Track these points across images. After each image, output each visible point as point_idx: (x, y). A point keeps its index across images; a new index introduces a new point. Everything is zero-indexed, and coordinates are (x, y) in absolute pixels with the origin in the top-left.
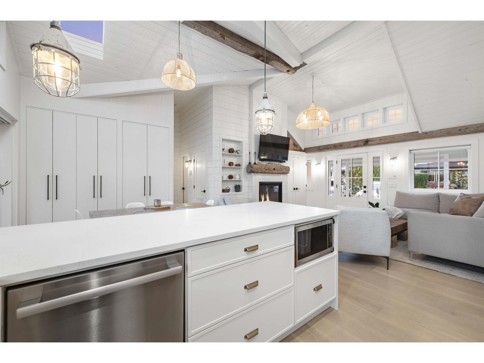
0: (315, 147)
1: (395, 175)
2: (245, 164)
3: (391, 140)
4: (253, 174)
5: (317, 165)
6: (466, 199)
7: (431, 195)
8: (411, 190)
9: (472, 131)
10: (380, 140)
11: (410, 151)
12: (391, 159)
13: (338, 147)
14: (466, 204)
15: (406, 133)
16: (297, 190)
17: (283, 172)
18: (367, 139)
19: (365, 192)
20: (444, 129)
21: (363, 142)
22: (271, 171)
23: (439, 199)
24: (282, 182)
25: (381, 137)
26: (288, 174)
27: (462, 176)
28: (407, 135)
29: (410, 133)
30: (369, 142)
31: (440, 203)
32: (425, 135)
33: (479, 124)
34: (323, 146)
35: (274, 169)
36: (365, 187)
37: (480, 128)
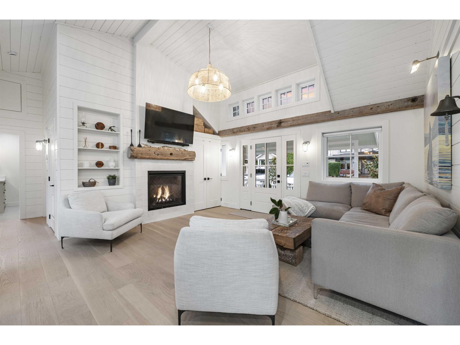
0: (229, 129)
1: (308, 162)
2: (124, 146)
3: (304, 121)
4: (136, 160)
5: (231, 151)
6: (379, 191)
7: (343, 185)
8: (323, 179)
9: (384, 110)
10: (293, 120)
11: (323, 134)
12: (303, 144)
13: (251, 129)
14: (380, 198)
15: (319, 113)
16: (208, 180)
17: (185, 158)
18: (280, 120)
19: (279, 182)
20: (357, 108)
21: (276, 124)
22: (165, 156)
23: (351, 190)
24: (185, 171)
25: (294, 117)
26: (194, 161)
27: (367, 164)
28: (320, 115)
29: (322, 113)
30: (282, 124)
31: (352, 195)
32: (337, 115)
33: (390, 102)
34: (237, 128)
35: (171, 154)
36: (279, 176)
37: (391, 106)
